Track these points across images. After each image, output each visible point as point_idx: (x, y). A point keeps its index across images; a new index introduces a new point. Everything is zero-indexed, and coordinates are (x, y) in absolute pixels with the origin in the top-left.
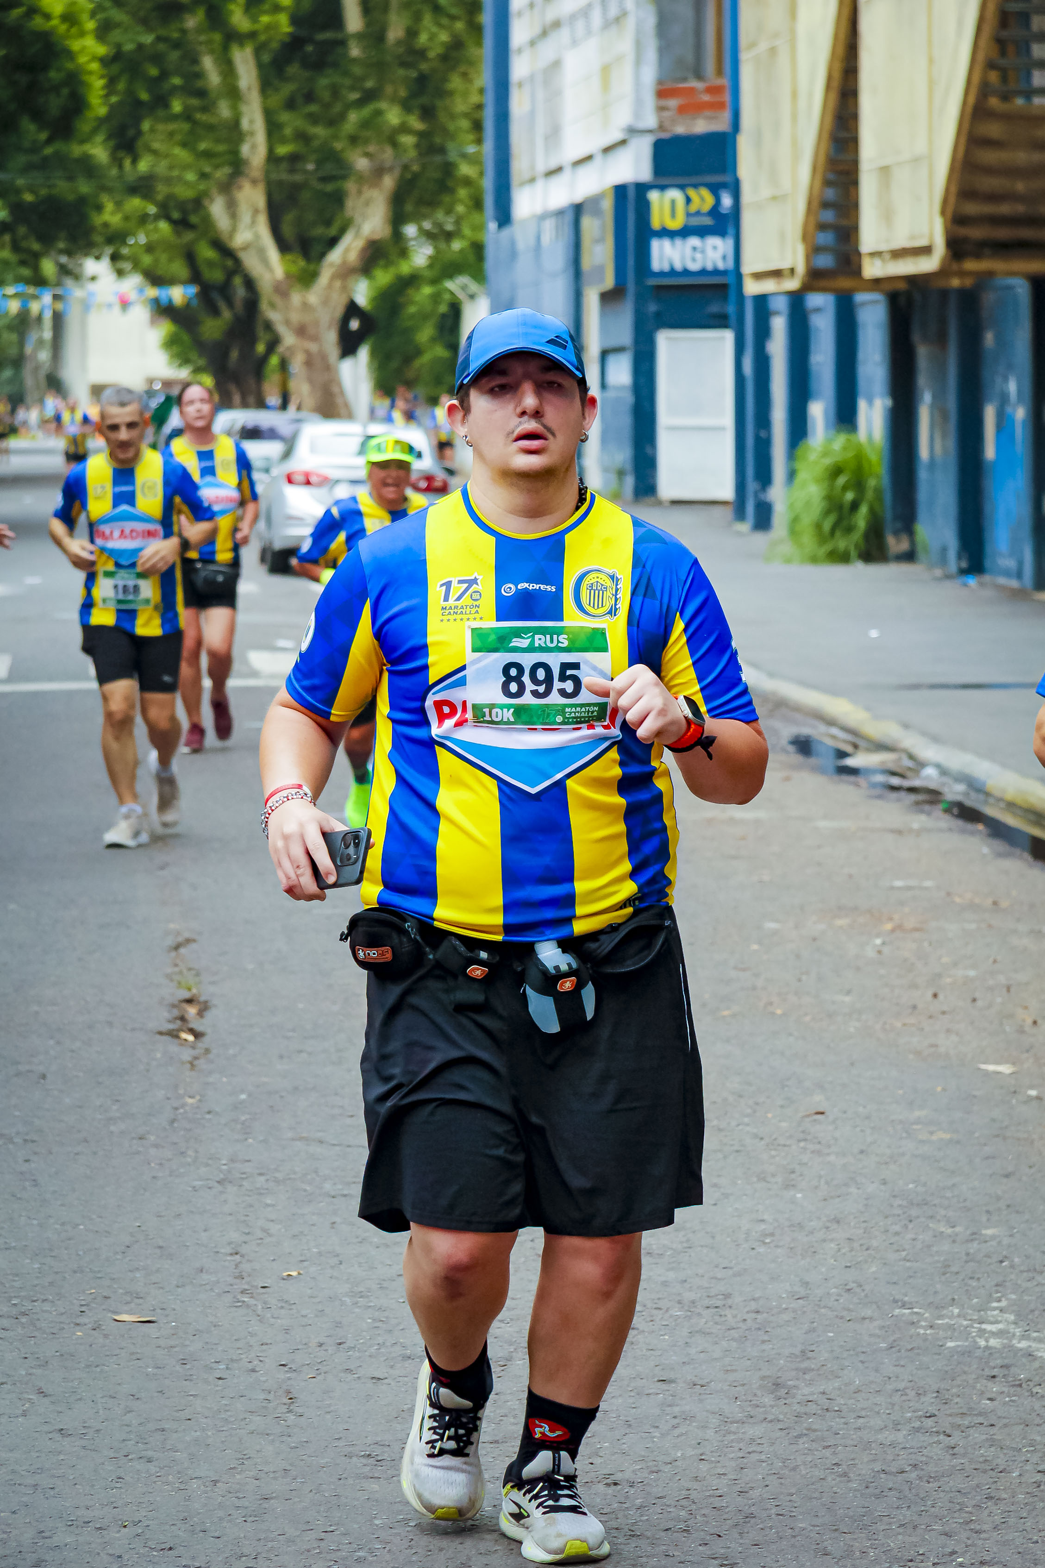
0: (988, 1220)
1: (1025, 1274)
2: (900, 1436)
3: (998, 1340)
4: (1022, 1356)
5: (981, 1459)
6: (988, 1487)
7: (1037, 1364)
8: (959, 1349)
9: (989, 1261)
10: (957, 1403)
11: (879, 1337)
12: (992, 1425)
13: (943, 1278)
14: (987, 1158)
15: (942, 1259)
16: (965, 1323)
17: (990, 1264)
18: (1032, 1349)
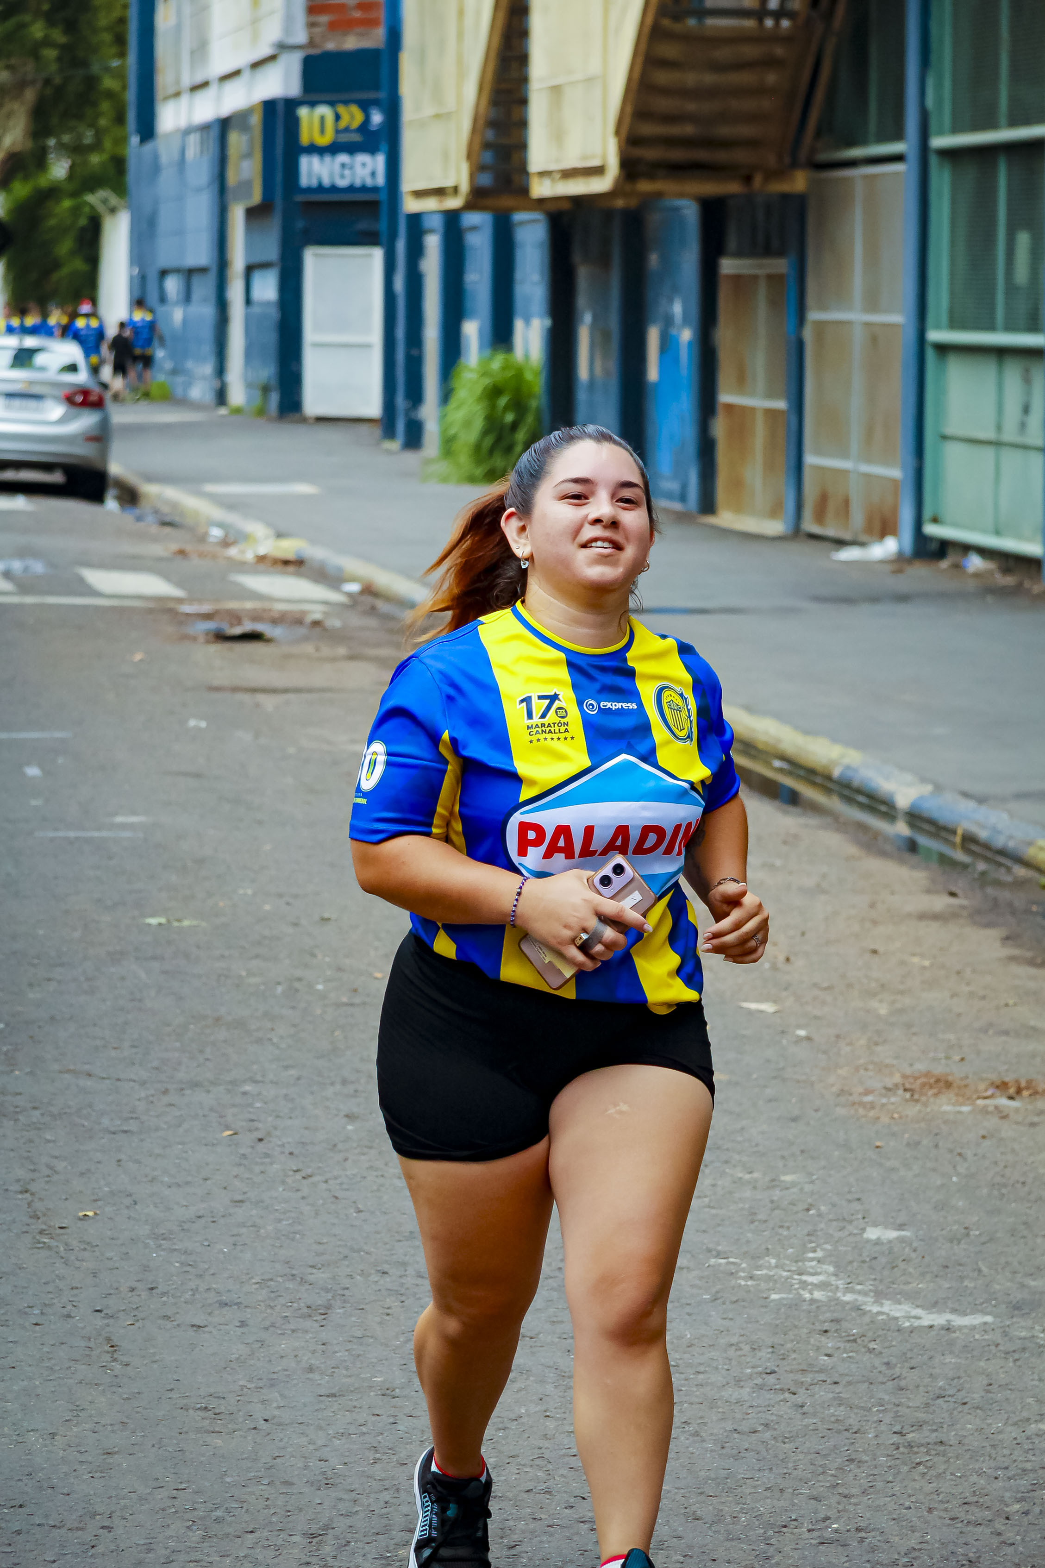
0: (785, 1166)
1: (835, 1223)
2: (745, 1393)
3: (823, 1293)
4: (852, 1309)
5: (833, 1419)
6: (846, 1449)
7: (867, 1319)
8: (785, 1302)
9: (795, 1209)
10: (795, 1359)
11: (700, 1288)
12: (836, 1383)
13: (752, 1226)
14: (770, 1101)
15: (747, 1206)
16: (785, 1274)
17: (797, 1213)
18: (859, 1303)
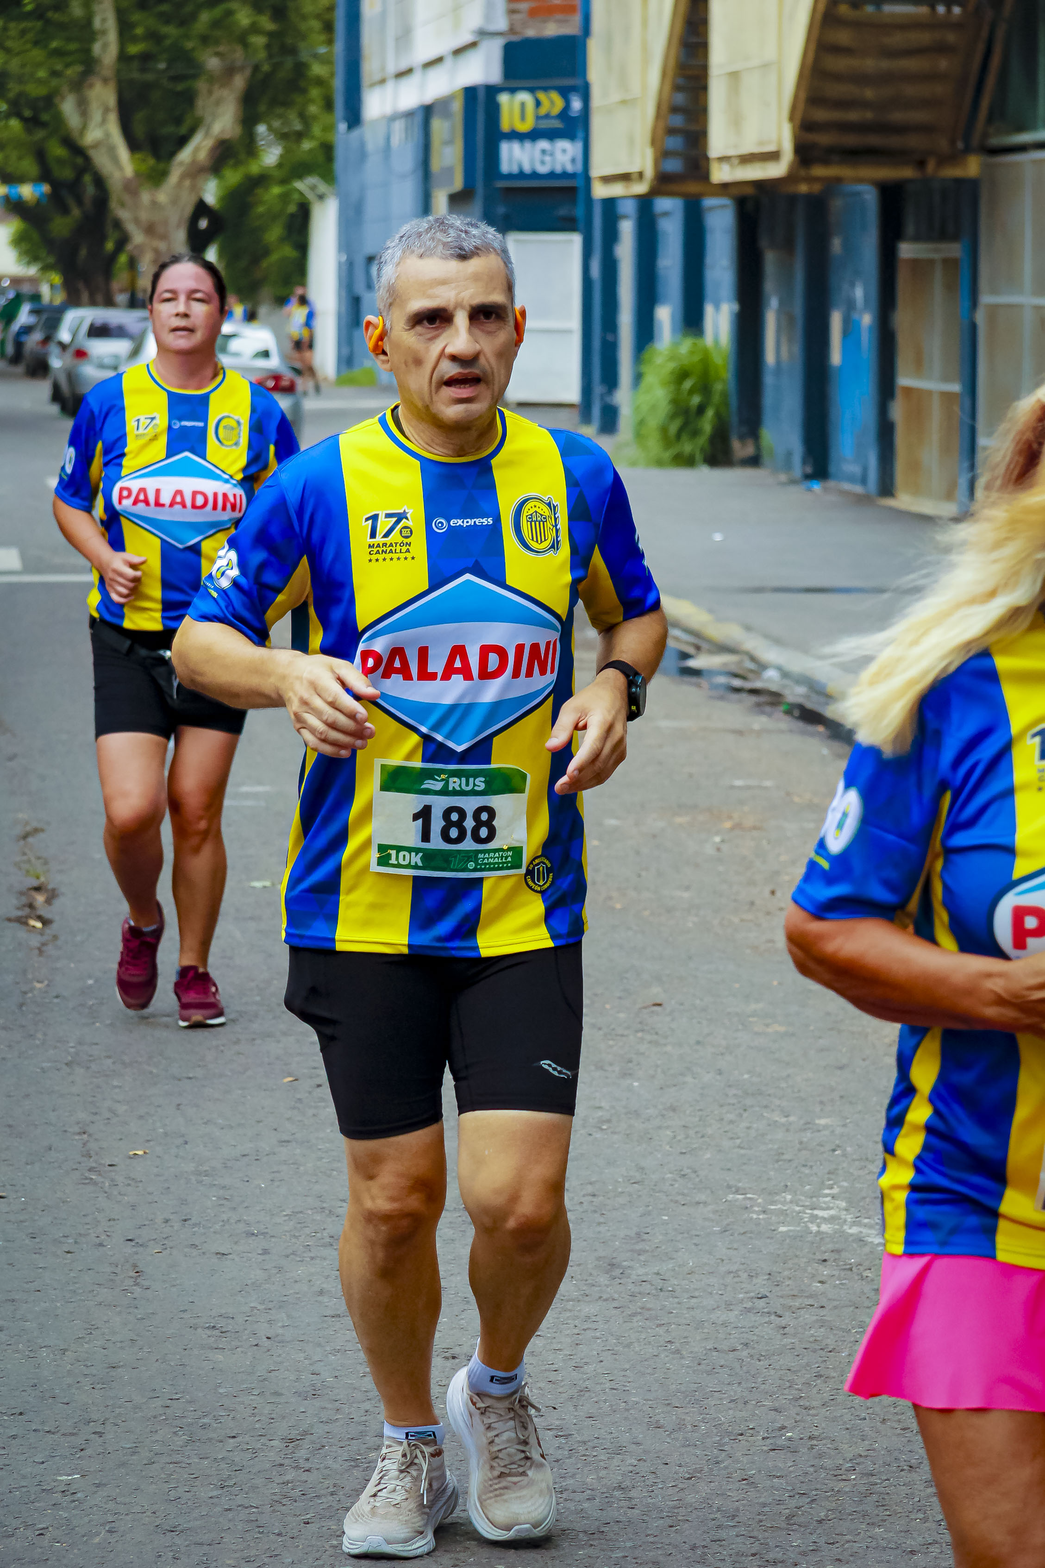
0: (822, 1110)
1: (857, 1163)
2: (732, 1316)
3: (829, 1226)
4: (853, 1241)
5: (811, 1339)
6: (817, 1366)
7: (867, 1250)
8: (791, 1234)
9: (822, 1149)
10: (788, 1285)
11: (712, 1221)
12: (822, 1307)
13: (776, 1166)
14: (822, 1050)
15: (776, 1147)
16: (797, 1209)
17: (823, 1153)
18: (863, 1235)
